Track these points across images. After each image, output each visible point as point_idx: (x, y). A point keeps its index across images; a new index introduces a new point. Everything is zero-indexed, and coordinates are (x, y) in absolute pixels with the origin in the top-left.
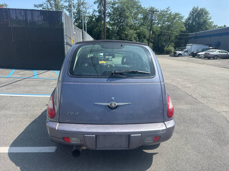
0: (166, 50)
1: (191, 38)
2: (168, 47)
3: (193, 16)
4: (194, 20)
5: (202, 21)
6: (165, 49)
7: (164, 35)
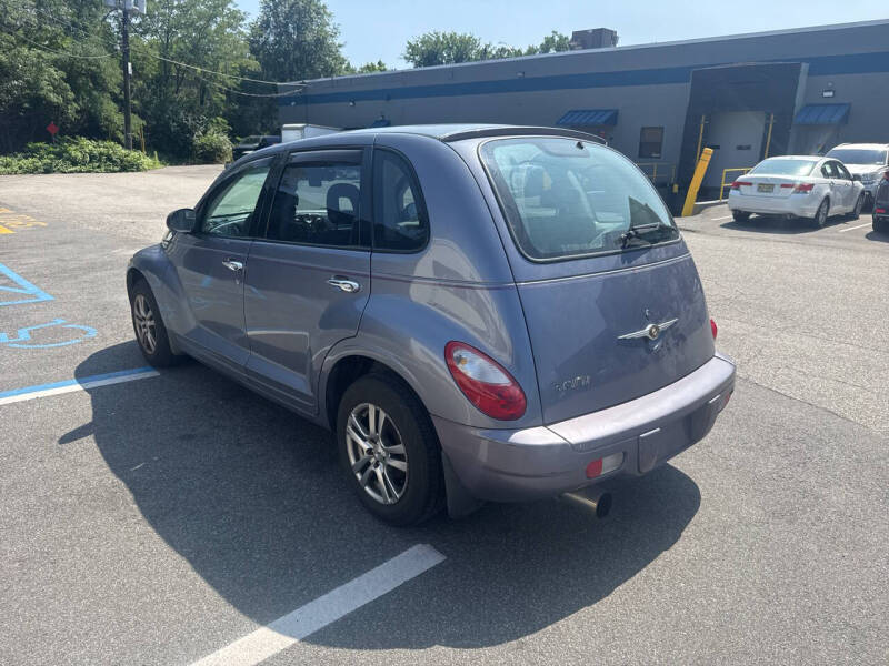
0: (202, 146)
1: (286, 101)
2: (205, 133)
3: (276, 15)
4: (282, 31)
5: (309, 37)
6: (198, 142)
7: (180, 81)
